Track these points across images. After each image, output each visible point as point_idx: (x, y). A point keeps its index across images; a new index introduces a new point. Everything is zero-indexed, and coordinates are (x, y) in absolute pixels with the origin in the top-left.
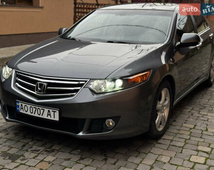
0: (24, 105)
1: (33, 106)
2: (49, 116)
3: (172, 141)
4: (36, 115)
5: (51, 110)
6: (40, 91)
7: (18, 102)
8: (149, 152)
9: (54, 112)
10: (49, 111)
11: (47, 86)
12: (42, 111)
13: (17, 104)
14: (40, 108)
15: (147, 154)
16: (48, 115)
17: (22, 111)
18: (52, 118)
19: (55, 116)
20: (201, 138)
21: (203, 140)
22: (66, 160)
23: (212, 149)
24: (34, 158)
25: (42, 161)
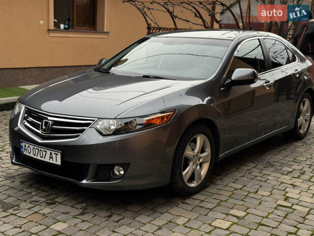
1: (36, 148)
3: (202, 201)
4: (39, 158)
5: (53, 153)
6: (44, 130)
7: (22, 142)
8: (167, 212)
9: (56, 154)
10: (51, 153)
11: (52, 125)
12: (44, 153)
13: (21, 144)
14: (43, 150)
15: (162, 214)
16: (50, 157)
17: (25, 153)
18: (54, 162)
19: (57, 160)
20: (242, 200)
21: (242, 203)
22: (63, 213)
23: (248, 213)
24: (29, 209)
25: (37, 212)
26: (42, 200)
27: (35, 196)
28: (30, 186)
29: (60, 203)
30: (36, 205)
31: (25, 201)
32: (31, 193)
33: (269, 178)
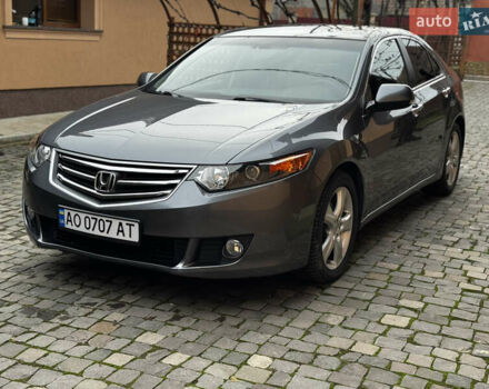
0: (73, 214)
1: (90, 216)
2: (121, 234)
3: (351, 290)
4: (97, 232)
5: (124, 223)
6: (104, 188)
7: (63, 209)
8: (306, 308)
9: (131, 225)
10: (120, 224)
11: (118, 178)
12: (107, 224)
13: (61, 212)
14: (105, 219)
15: (300, 311)
16: (119, 231)
17: (69, 226)
18: (127, 238)
19: (132, 234)
20: (408, 285)
21: (411, 289)
22: (145, 319)
23: (426, 304)
24: (86, 316)
25: (101, 320)
26: (99, 301)
27: (84, 295)
28: (67, 282)
29: (131, 305)
30: (94, 310)
31: (72, 304)
32: (74, 292)
33: (431, 252)
